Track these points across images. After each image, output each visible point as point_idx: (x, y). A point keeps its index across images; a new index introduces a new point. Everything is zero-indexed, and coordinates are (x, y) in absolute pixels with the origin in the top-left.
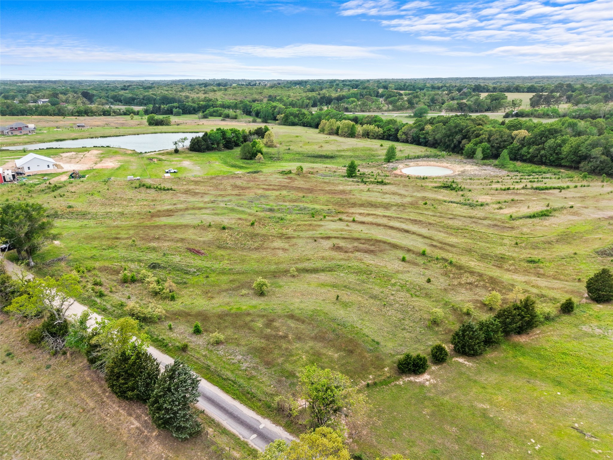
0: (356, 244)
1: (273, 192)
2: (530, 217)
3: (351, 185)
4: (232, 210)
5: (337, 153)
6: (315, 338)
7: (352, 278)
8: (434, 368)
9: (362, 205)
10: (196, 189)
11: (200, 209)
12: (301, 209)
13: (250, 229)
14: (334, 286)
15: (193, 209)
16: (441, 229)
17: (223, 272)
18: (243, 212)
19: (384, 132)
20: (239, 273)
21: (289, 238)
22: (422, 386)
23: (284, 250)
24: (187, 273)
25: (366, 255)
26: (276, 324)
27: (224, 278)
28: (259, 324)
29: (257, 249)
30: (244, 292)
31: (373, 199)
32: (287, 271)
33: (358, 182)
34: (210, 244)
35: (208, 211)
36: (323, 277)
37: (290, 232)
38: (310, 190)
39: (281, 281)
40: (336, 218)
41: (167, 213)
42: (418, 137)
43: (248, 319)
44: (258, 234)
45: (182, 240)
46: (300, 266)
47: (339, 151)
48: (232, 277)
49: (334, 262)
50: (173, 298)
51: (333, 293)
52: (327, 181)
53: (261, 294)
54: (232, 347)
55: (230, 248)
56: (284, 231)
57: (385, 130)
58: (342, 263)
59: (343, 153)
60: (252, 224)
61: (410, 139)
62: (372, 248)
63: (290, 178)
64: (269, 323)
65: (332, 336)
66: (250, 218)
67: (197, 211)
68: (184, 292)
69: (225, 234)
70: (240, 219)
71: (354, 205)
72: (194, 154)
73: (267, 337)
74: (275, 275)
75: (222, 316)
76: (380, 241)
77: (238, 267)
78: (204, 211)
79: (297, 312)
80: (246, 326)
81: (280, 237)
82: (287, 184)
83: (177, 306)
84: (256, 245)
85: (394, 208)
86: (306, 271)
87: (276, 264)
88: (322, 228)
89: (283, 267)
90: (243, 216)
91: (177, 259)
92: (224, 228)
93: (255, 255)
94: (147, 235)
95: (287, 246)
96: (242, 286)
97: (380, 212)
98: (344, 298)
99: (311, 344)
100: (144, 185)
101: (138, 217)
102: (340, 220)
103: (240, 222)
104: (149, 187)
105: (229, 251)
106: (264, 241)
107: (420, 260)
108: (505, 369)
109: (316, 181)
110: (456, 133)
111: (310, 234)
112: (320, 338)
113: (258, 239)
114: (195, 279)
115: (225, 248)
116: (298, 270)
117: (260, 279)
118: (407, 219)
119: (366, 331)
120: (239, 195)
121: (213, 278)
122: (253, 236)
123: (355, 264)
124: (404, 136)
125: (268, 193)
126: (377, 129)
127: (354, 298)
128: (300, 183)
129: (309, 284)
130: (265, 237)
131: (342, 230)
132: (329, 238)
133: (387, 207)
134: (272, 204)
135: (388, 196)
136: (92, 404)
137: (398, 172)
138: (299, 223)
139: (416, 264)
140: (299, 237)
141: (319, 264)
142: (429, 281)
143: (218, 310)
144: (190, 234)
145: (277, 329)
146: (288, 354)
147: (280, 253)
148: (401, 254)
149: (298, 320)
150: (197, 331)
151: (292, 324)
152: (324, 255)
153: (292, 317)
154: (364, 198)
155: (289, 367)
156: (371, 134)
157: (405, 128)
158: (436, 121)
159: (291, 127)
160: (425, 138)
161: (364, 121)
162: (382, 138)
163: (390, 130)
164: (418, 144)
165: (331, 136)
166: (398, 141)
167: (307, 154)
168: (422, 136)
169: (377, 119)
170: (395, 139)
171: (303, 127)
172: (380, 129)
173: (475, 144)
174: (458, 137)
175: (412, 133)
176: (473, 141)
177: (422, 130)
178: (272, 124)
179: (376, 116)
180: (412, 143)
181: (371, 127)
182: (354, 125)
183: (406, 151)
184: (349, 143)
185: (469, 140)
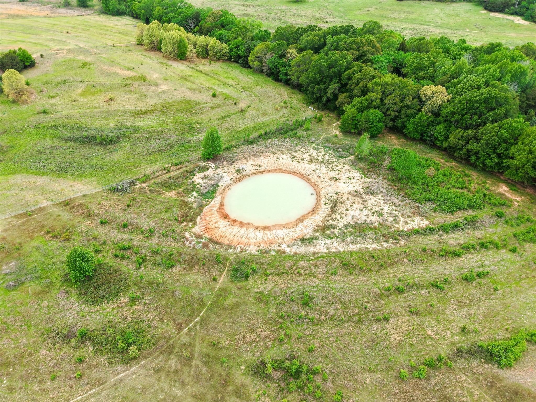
5: (130, 123)
19: (231, 50)
42: (276, 67)
47: (138, 114)
57: (232, 46)
59: (140, 123)
61: (265, 69)
110: (331, 77)
124: (256, 63)
126: (219, 45)
156: (211, 53)
157: (260, 47)
158: (304, 39)
159: (114, 18)
160: (286, 74)
161: (207, 23)
162: (229, 59)
163: (238, 47)
164: (277, 80)
165: (148, 61)
166: (249, 67)
167: (74, 128)
168: (283, 70)
169: (225, 19)
170: (246, 65)
171: (131, 18)
172: (224, 45)
173: (361, 110)
174: (334, 86)
175: (269, 58)
176: (356, 100)
177: (283, 55)
178: (88, 12)
179: (224, 14)
180: (268, 75)
181: (212, 41)
182: (181, 41)
183: (251, 112)
184: (164, 87)
185: (352, 97)
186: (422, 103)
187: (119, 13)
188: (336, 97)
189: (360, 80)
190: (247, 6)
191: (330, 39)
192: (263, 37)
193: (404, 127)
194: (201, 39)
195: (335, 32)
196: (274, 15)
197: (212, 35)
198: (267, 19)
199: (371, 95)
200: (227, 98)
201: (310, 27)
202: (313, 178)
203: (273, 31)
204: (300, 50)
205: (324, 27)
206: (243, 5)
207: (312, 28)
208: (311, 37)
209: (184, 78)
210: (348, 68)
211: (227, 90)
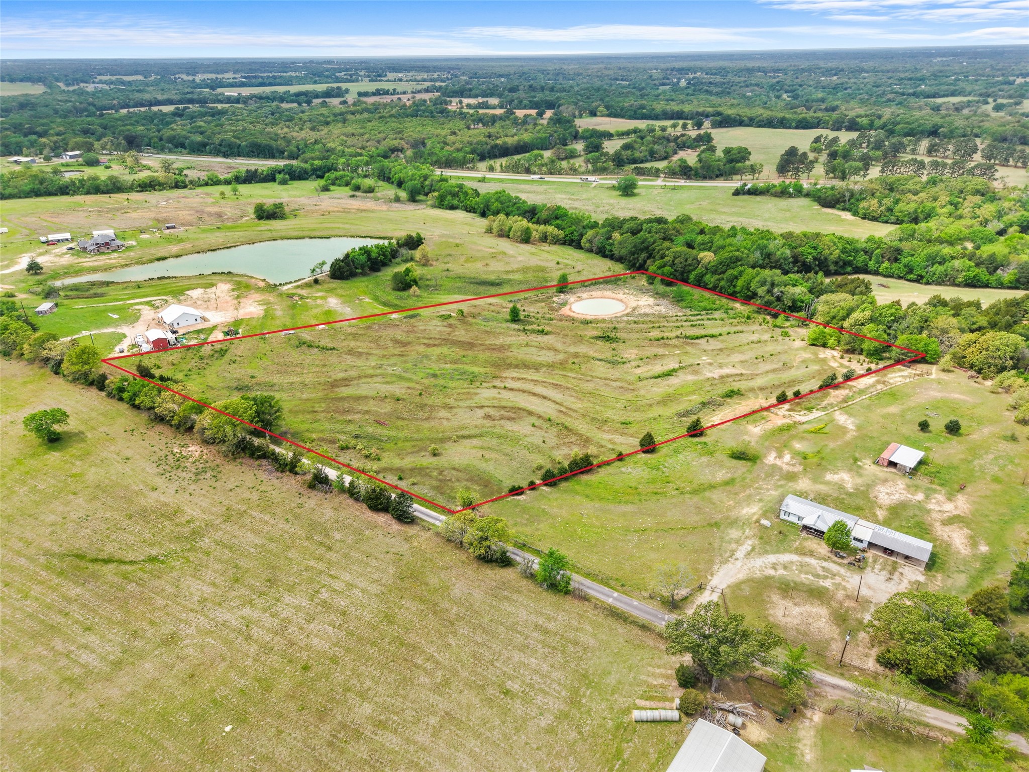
0: (502, 412)
1: (434, 348)
2: (656, 378)
3: (512, 335)
4: (401, 378)
5: (505, 277)
6: (467, 480)
7: (495, 441)
8: (528, 492)
9: (517, 366)
10: (359, 347)
11: (371, 376)
12: (462, 374)
13: (418, 399)
14: (482, 448)
15: (366, 377)
16: (574, 394)
17: (406, 440)
18: (410, 380)
19: (566, 236)
20: (417, 440)
21: (451, 408)
22: (519, 500)
23: (448, 419)
24: (382, 441)
25: (508, 422)
26: (445, 473)
27: (408, 444)
28: (435, 473)
29: (426, 419)
30: (423, 454)
31: (527, 358)
32: (450, 438)
33: (519, 330)
34: (390, 415)
35: (379, 379)
36: (475, 442)
37: (451, 401)
38: (471, 345)
39: (448, 445)
40: (490, 385)
41: (344, 383)
42: (604, 247)
43: (428, 471)
44: (426, 405)
45: (367, 412)
46: (460, 433)
47: (508, 272)
48: (413, 443)
49: (483, 430)
50: (379, 460)
51: (481, 452)
52: (488, 329)
53: (435, 455)
54: (421, 486)
55: (406, 419)
56: (447, 401)
57: (567, 233)
58: (490, 429)
59: (511, 277)
60: (420, 394)
61: (594, 249)
62: (513, 415)
63: (450, 326)
64: (441, 473)
65: (476, 478)
66: (417, 386)
67: (369, 380)
68: (384, 454)
69: (400, 405)
70: (409, 388)
71: (510, 366)
72: (336, 284)
73: (440, 481)
74: (442, 441)
75: (412, 470)
76: (520, 409)
77: (416, 436)
78: (375, 379)
79: (457, 466)
80: (427, 475)
81: (444, 407)
82: (447, 336)
83: (383, 464)
84: (426, 415)
85: (544, 369)
86: (464, 437)
87: (443, 432)
88: (478, 396)
89: (448, 434)
90: (412, 385)
91: (370, 430)
92: (398, 400)
93: (426, 425)
94: (337, 407)
95: (449, 415)
96: (420, 450)
97: (531, 375)
98: (487, 456)
99: (465, 483)
100: (304, 343)
101: (321, 388)
102: (494, 387)
103: (409, 391)
104: (310, 346)
105: (406, 422)
106: (431, 411)
107: (546, 425)
108: (565, 491)
109: (478, 330)
110: (642, 250)
111: (468, 403)
112: (471, 480)
113: (427, 409)
114: (388, 446)
115: (403, 419)
116: (458, 437)
117: (433, 446)
118: (550, 383)
119: (496, 475)
120: (402, 356)
121: (400, 444)
122: (422, 406)
123: (498, 430)
124: (587, 245)
125: (430, 350)
126: (556, 232)
127: (494, 455)
128: (461, 334)
129: (465, 447)
130: (433, 408)
131: (494, 399)
132: (482, 407)
133: (537, 367)
134: (435, 367)
135: (544, 352)
136: (358, 513)
137: (565, 311)
138: (460, 391)
139: (541, 428)
140: (459, 407)
141: (473, 432)
142: (544, 442)
143: (409, 466)
144: (371, 406)
145: (445, 476)
146: (452, 489)
147: (445, 422)
148: (533, 420)
149: (458, 470)
150: (401, 479)
151: (454, 473)
152: (477, 423)
153: (454, 469)
154: (520, 357)
155: (453, 494)
156: (549, 238)
157: (590, 233)
158: (626, 227)
159: (448, 211)
160: (611, 251)
161: (544, 215)
162: (564, 243)
163: (572, 233)
164: (605, 256)
165: (499, 243)
166: (581, 248)
167: (470, 278)
168: (608, 247)
169: (560, 212)
170: (579, 246)
171: (465, 212)
172: (561, 232)
173: (659, 268)
174: (643, 255)
175: (598, 242)
176: (657, 263)
177: (610, 238)
178: (422, 207)
179: (559, 208)
180: (597, 253)
181: (550, 229)
182: (528, 228)
183: (585, 273)
184: (520, 259)
185: (654, 262)
186: (699, 262)
187: (452, 208)
188: (645, 262)
189: (660, 250)
190: (574, 200)
191: (645, 226)
192: (594, 225)
193: (688, 278)
194: (542, 228)
195: (650, 221)
196: (601, 209)
197: (551, 224)
198: (595, 212)
199: (667, 259)
200: (567, 265)
201: (632, 218)
202: (625, 300)
203: (601, 222)
204: (622, 234)
205: (642, 217)
206: (570, 199)
207: (633, 219)
208: (632, 224)
209: (533, 254)
210: (654, 242)
211: (565, 261)
